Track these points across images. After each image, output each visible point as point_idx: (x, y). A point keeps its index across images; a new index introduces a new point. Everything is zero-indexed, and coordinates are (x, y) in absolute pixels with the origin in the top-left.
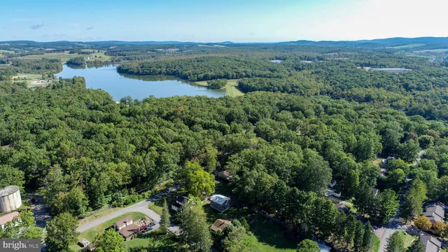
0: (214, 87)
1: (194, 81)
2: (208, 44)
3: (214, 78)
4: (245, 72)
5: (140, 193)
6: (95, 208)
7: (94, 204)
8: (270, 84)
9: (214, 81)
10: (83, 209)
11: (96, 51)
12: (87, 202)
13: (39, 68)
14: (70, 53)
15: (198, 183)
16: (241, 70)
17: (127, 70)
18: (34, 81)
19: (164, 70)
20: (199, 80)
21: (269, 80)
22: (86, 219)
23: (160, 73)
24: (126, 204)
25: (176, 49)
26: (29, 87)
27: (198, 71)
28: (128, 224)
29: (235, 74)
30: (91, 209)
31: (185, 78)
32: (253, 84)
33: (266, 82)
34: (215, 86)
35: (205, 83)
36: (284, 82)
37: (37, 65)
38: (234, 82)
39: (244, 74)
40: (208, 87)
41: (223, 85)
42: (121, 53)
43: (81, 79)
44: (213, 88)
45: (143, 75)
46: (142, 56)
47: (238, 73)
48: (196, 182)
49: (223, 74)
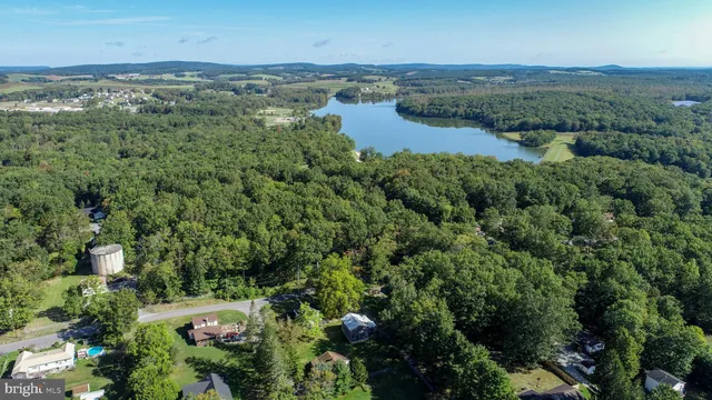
0: (529, 144)
1: (501, 131)
2: (568, 70)
3: (536, 127)
4: (599, 120)
5: (260, 287)
6: (189, 294)
7: (189, 288)
8: (637, 146)
9: (531, 134)
10: (170, 291)
11: (384, 78)
12: (179, 283)
13: (296, 101)
14: (348, 81)
15: (329, 289)
16: (592, 116)
17: (408, 108)
18: (280, 117)
19: (461, 111)
20: (511, 130)
21: (636, 137)
22: (173, 305)
23: (455, 115)
24: (234, 297)
25: (508, 78)
26: (267, 125)
27: (515, 114)
28: (209, 324)
29: (578, 123)
30: (184, 293)
31: (489, 125)
32: (599, 144)
33: (627, 141)
34: (532, 141)
35: (516, 136)
36: (668, 144)
37: (296, 96)
38: (569, 138)
39: (596, 124)
40: (521, 143)
41: (546, 141)
42: (417, 82)
43: (335, 119)
44: (526, 145)
45: (428, 116)
46: (445, 87)
47: (585, 122)
48: (327, 287)
49: (555, 121)
